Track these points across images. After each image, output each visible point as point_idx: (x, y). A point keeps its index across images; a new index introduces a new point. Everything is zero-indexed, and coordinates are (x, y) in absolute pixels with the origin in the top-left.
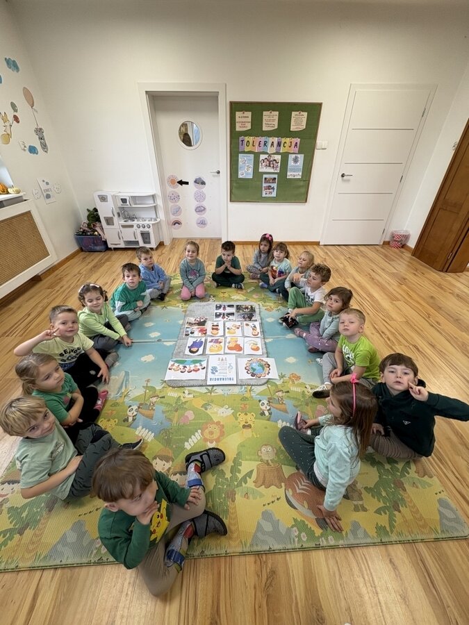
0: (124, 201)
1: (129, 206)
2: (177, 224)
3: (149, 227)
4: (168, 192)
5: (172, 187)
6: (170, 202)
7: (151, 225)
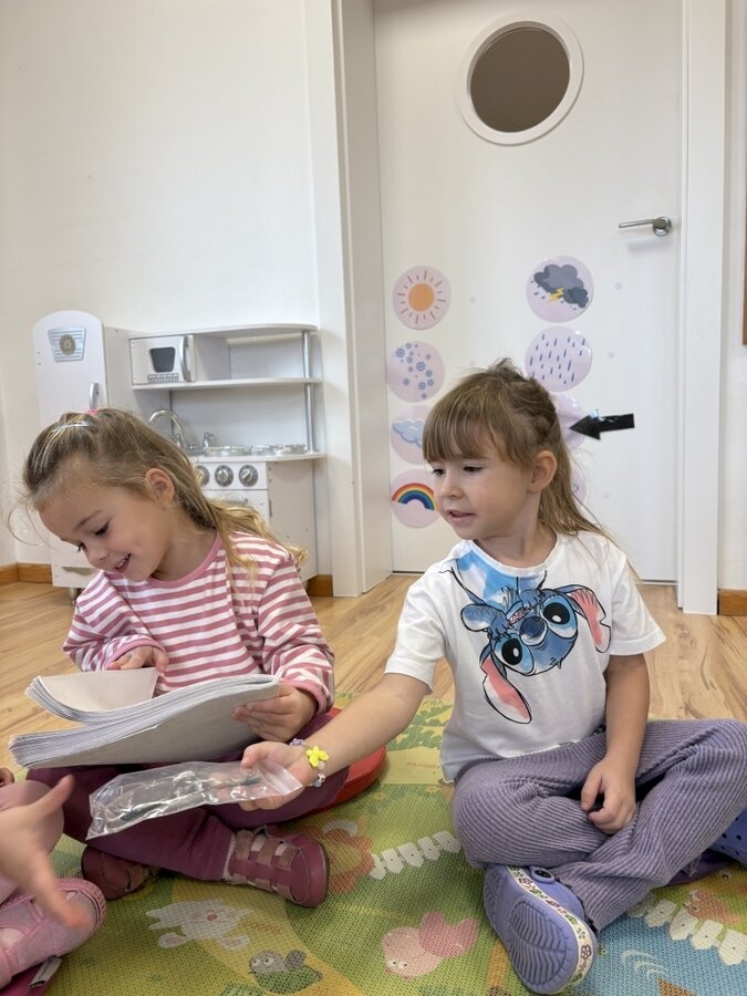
0: (162, 358)
1: (181, 384)
2: (416, 503)
3: (250, 481)
4: (391, 349)
5: (418, 325)
6: (391, 396)
7: (262, 471)
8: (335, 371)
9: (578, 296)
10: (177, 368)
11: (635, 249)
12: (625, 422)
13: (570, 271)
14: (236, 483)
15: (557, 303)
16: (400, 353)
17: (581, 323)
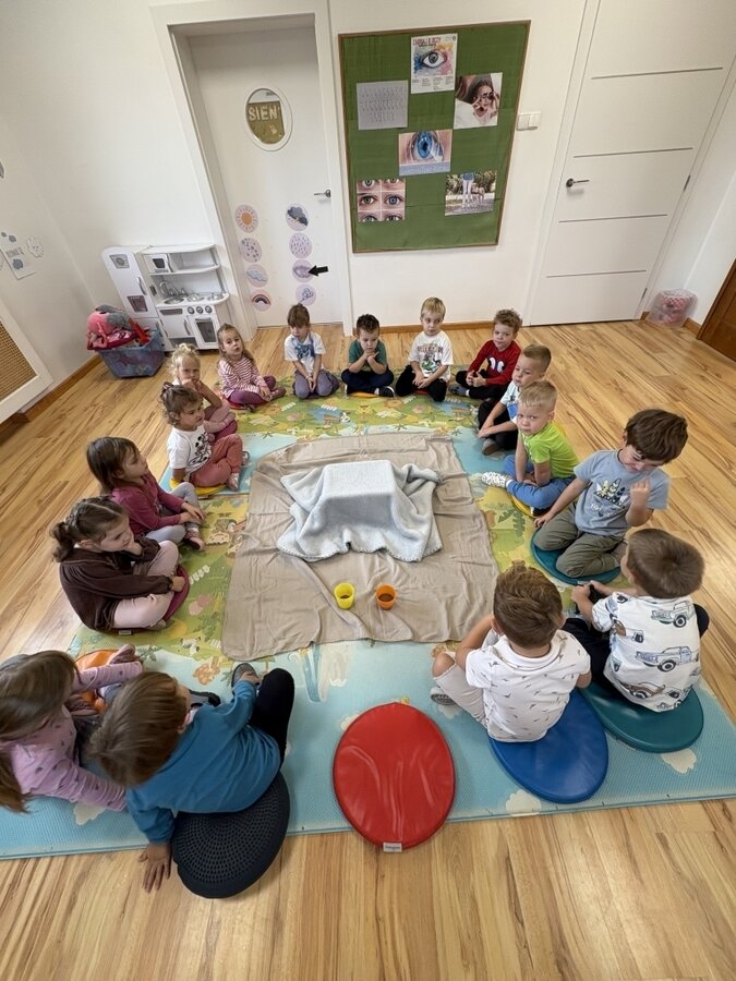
0: (159, 263)
1: (170, 273)
2: (261, 302)
3: (210, 311)
4: (240, 241)
5: (247, 230)
6: (244, 261)
7: (213, 307)
8: (224, 261)
9: (304, 221)
10: (167, 267)
11: (321, 202)
12: (325, 269)
13: (299, 210)
14: (205, 312)
15: (298, 224)
16: (243, 242)
17: (307, 231)
